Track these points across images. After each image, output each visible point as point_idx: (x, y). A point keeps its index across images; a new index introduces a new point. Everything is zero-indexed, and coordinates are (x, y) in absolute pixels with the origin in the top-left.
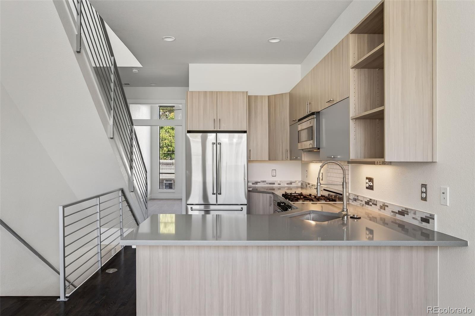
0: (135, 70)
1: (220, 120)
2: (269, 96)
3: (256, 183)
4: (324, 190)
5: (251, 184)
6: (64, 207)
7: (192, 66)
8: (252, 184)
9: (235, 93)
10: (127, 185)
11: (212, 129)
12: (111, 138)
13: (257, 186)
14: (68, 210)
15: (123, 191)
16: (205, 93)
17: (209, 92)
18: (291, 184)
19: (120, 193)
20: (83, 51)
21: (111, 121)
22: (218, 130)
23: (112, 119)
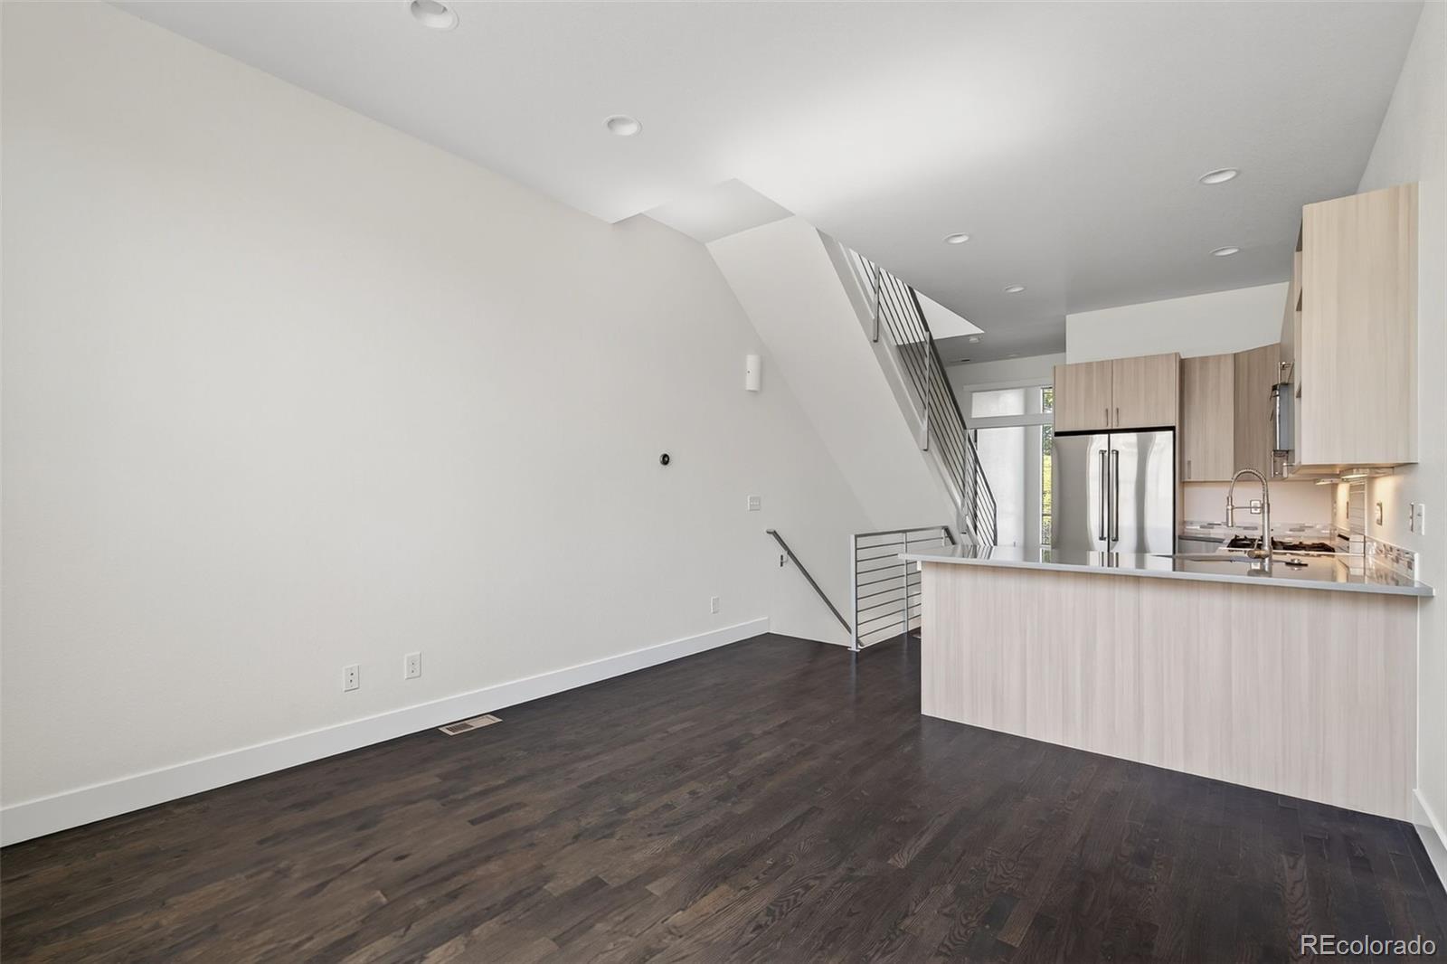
0: (973, 340)
1: (1118, 410)
2: (1235, 354)
3: (1211, 525)
4: (1340, 536)
5: (1198, 527)
6: (856, 536)
7: (1072, 320)
8: (1202, 527)
9: (1149, 360)
10: (955, 522)
11: (1104, 427)
12: (925, 450)
13: (1211, 531)
14: (862, 542)
15: (947, 530)
16: (1089, 365)
17: (1097, 362)
18: (1303, 530)
19: (943, 534)
20: (882, 338)
21: (924, 426)
22: (1114, 427)
23: (926, 422)
